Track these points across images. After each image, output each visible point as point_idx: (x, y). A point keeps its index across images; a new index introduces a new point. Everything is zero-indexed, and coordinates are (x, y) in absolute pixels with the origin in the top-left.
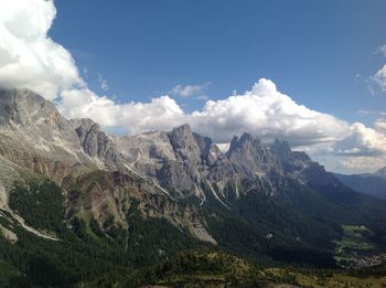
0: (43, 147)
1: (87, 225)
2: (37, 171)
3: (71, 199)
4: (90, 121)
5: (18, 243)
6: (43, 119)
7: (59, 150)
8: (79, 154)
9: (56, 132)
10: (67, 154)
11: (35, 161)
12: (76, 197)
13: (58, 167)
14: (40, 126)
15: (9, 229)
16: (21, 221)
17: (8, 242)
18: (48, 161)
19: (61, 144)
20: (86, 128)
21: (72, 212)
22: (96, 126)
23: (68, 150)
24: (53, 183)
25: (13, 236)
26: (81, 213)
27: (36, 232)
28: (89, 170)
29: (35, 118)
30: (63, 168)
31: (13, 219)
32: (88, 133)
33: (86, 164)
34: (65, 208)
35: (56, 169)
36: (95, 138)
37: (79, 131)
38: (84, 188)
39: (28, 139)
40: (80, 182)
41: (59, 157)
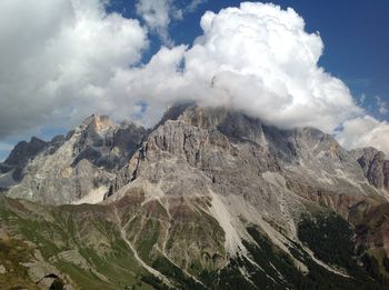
0: (325, 180)
1: (380, 263)
2: (322, 203)
3: (359, 234)
4: (373, 149)
5: (310, 276)
6: (323, 152)
7: (343, 183)
8: (364, 186)
9: (338, 164)
10: (350, 185)
11: (319, 193)
12: (365, 231)
13: (342, 199)
14: (320, 159)
15: (301, 260)
16: (311, 253)
17: (300, 273)
18: (332, 194)
19: (344, 176)
20: (368, 158)
21: (361, 248)
22: (379, 154)
23: (351, 182)
24: (339, 216)
25: (304, 268)
26: (372, 250)
27: (326, 266)
28: (376, 204)
29: (316, 152)
30: (348, 200)
31: (303, 251)
32: (371, 163)
33: (373, 196)
34: (353, 244)
35: (341, 202)
36: (380, 167)
37: (361, 162)
38: (372, 222)
39: (311, 172)
40: (367, 216)
41: (342, 190)
